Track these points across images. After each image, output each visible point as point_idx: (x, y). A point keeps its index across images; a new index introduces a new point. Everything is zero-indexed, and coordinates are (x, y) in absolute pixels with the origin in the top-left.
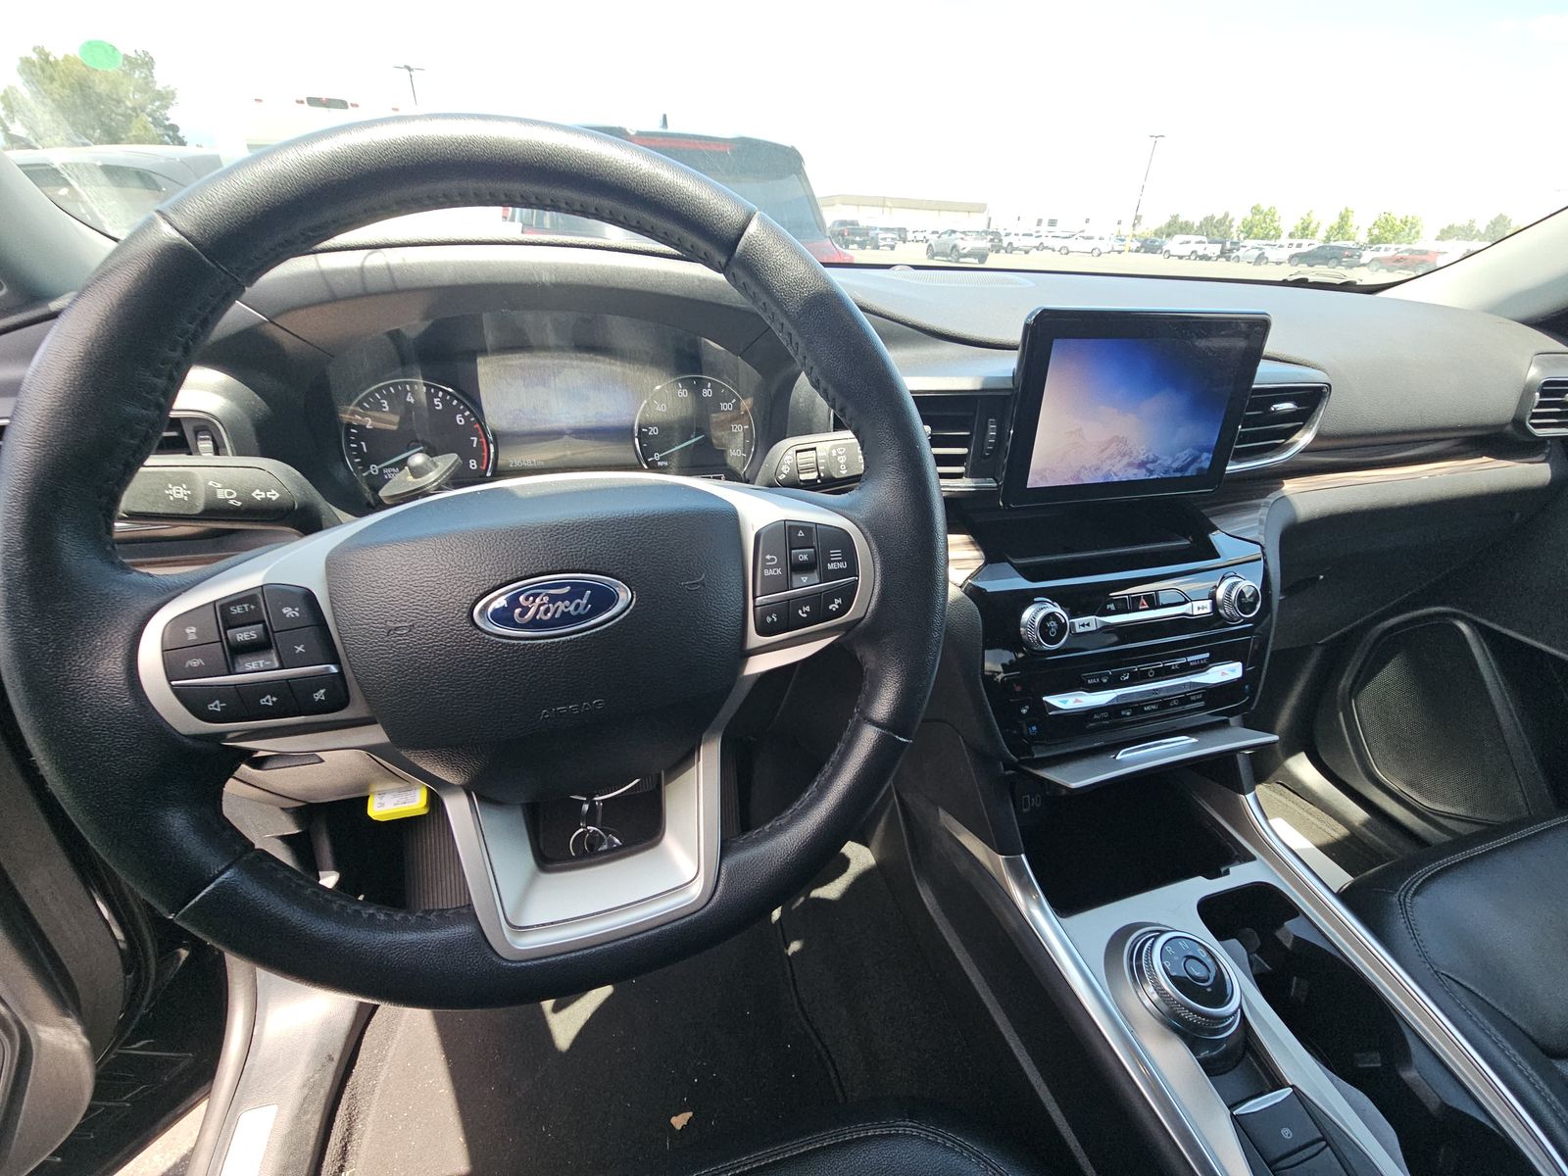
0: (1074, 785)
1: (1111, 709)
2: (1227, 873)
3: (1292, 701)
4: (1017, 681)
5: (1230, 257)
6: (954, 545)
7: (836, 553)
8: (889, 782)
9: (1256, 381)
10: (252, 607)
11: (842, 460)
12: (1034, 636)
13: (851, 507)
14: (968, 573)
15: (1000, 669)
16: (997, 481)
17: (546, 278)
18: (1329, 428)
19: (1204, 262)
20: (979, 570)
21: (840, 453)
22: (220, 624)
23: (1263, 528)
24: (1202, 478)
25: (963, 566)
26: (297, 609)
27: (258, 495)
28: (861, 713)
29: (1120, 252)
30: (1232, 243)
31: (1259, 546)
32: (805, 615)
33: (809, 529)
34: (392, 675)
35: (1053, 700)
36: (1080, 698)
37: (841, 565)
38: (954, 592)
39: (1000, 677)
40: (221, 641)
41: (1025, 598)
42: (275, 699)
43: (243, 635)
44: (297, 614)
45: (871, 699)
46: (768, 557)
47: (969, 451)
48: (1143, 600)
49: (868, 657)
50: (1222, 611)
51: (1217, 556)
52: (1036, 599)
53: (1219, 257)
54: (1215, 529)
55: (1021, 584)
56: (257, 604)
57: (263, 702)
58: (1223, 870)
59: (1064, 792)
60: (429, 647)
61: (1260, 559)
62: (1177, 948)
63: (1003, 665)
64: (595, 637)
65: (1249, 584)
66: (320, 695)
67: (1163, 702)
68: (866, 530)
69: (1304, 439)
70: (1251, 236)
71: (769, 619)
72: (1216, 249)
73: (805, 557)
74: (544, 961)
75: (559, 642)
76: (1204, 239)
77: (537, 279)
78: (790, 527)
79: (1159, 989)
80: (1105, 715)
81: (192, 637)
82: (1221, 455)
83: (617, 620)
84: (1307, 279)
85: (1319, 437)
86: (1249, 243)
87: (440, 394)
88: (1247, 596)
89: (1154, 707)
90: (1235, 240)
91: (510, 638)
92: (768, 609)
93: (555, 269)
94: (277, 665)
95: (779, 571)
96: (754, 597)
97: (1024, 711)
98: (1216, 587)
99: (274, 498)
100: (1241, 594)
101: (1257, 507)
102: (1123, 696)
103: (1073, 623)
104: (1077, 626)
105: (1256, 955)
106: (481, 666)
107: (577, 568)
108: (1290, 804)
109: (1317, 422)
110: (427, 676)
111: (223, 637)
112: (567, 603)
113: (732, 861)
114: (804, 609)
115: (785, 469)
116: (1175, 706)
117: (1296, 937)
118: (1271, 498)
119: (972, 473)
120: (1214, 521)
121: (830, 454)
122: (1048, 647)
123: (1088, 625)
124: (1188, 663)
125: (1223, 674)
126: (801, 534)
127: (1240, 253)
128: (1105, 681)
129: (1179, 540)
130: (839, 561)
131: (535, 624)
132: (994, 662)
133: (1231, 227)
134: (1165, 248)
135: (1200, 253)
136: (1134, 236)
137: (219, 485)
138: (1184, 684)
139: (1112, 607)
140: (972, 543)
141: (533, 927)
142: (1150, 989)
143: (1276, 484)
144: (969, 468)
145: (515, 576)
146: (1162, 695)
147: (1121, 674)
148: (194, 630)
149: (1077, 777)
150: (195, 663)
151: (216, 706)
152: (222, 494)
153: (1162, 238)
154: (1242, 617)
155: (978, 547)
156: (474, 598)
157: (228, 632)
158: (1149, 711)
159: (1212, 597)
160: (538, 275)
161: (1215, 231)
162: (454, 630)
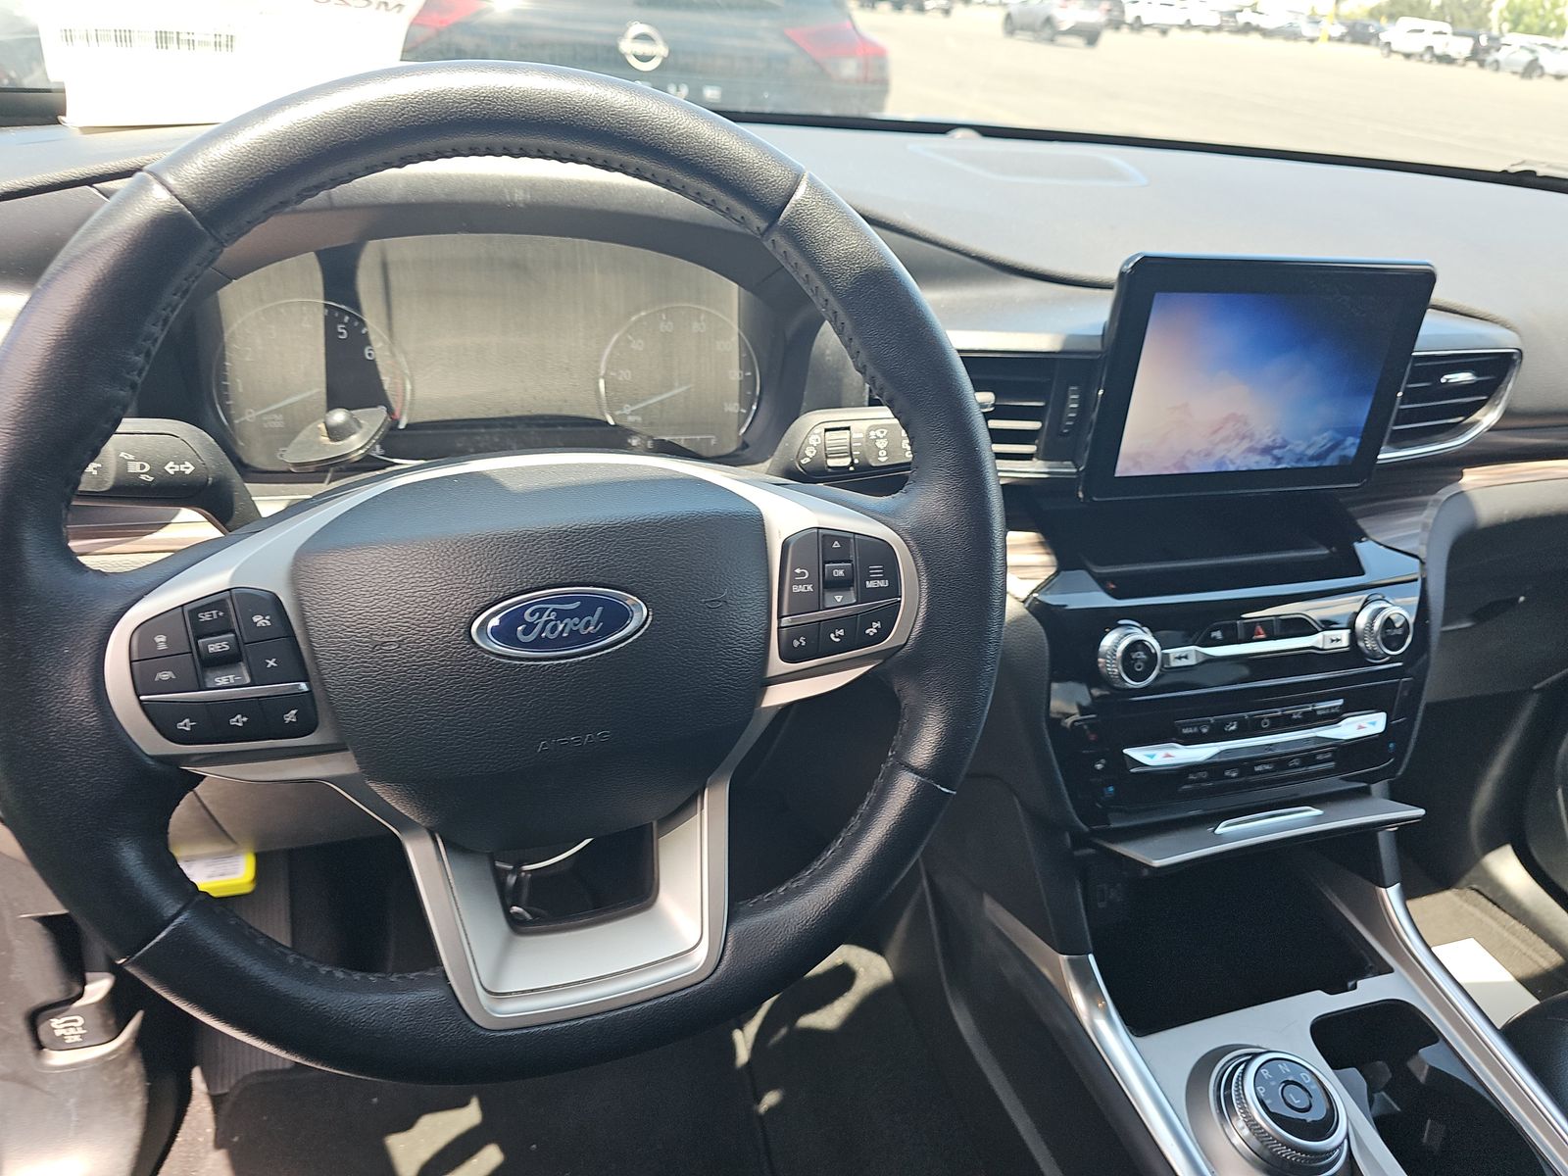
0: (1157, 863)
1: (1211, 768)
2: (1355, 987)
3: (1496, 770)
4: (1092, 726)
5: (1484, 61)
6: (1016, 547)
7: (876, 569)
8: (918, 855)
9: (1417, 347)
10: (221, 614)
11: (882, 444)
12: (1114, 669)
13: (894, 514)
14: (1034, 584)
15: (1074, 710)
16: (1077, 467)
17: (519, 196)
18: (1523, 404)
19: (1444, 68)
20: (1049, 581)
21: (881, 436)
22: (190, 633)
23: (1426, 535)
24: (1344, 470)
25: (1027, 576)
26: (268, 617)
27: (171, 468)
28: (897, 757)
29: (1312, 40)
30: (1490, 39)
31: (1417, 561)
32: (838, 640)
33: (845, 538)
34: (374, 696)
35: (1137, 753)
36: (1171, 752)
37: (882, 584)
38: (1013, 608)
39: (1069, 721)
40: (191, 652)
41: (1107, 620)
42: (245, 719)
43: (216, 646)
44: (269, 624)
45: (909, 740)
46: (798, 571)
47: (1043, 426)
48: (1259, 627)
49: (908, 692)
50: (1361, 644)
51: (1361, 573)
52: (1121, 622)
53: (1468, 59)
54: (1361, 535)
55: (1101, 600)
56: (226, 611)
57: (233, 721)
58: (1350, 984)
59: (1146, 872)
60: (420, 666)
61: (1416, 580)
62: (1275, 1072)
63: (1080, 707)
64: (605, 660)
65: (1401, 609)
66: (291, 716)
67: (1280, 760)
68: (912, 543)
69: (1488, 417)
70: (1521, 28)
71: (796, 643)
72: (1462, 47)
73: (841, 573)
74: (525, 1031)
75: (566, 663)
76: (1446, 27)
77: (508, 198)
78: (824, 536)
79: (1251, 1124)
80: (1204, 775)
81: (162, 647)
82: (1372, 440)
83: (630, 640)
84: (1534, 173)
85: (1508, 414)
86: (1516, 39)
87: (347, 319)
88: (1397, 625)
89: (1267, 767)
90: (1495, 32)
91: (510, 658)
92: (794, 631)
93: (531, 185)
94: (248, 680)
95: (809, 587)
96: (780, 617)
97: (1099, 766)
98: (1357, 614)
99: (188, 472)
100: (1388, 623)
101: (1423, 506)
102: (1227, 751)
103: (1167, 654)
104: (1172, 657)
105: (1383, 1093)
106: (477, 689)
107: (588, 580)
108: (1487, 920)
109: (1505, 398)
110: (415, 699)
111: (194, 647)
112: (576, 620)
113: (740, 926)
114: (838, 633)
115: (810, 452)
116: (1295, 767)
117: (1432, 1069)
118: (1444, 493)
119: (1045, 455)
120: (1362, 523)
121: (868, 435)
122: (1131, 684)
123: (1186, 657)
124: (1315, 711)
125: (1361, 727)
126: (836, 545)
127: (1501, 55)
128: (1205, 730)
129: (1314, 548)
130: (880, 579)
131: (539, 643)
132: (1066, 701)
133: (1489, 9)
134: (1384, 37)
135: (1438, 51)
136: (1337, 16)
137: (131, 457)
138: (1308, 739)
139: (1218, 634)
140: (1041, 544)
141: (510, 993)
142: (1240, 1123)
143: (1454, 473)
144: (1041, 447)
145: (519, 588)
146: (1279, 751)
147: (1225, 723)
148: (163, 638)
149: (1162, 854)
150: (165, 676)
151: (186, 725)
152: (134, 468)
153: (1378, 20)
154: (1388, 655)
155: (1049, 551)
156: (473, 612)
157: (200, 641)
158: (1260, 773)
159: (1352, 626)
160: (510, 193)
161: (1464, 16)
162: (449, 647)
